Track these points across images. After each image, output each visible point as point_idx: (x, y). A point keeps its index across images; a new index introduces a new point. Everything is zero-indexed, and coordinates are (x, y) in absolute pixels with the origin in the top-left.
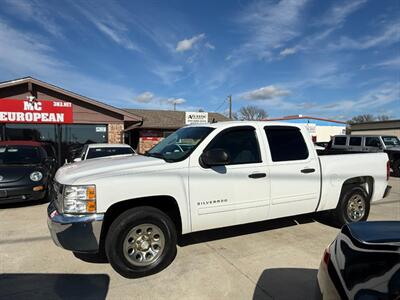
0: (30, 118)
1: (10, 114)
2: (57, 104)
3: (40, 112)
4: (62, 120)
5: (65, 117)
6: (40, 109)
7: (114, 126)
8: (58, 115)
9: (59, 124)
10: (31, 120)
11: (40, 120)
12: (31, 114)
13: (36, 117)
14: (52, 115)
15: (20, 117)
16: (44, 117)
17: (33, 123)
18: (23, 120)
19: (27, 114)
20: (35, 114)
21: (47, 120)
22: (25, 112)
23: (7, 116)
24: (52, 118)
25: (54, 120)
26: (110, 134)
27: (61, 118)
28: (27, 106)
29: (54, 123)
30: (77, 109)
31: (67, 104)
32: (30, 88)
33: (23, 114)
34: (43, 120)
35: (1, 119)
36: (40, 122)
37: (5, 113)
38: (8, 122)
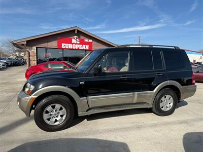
0: (74, 47)
1: (66, 44)
2: (86, 40)
3: (79, 44)
4: (88, 49)
5: (89, 47)
6: (79, 43)
9: (86, 50)
12: (75, 45)
13: (77, 47)
14: (84, 46)
15: (70, 46)
16: (80, 47)
17: (75, 49)
20: (77, 45)
22: (72, 44)
23: (65, 46)
25: (85, 48)
27: (87, 47)
28: (74, 41)
29: (83, 50)
30: (94, 43)
31: (90, 41)
32: (76, 32)
35: (63, 47)
36: (78, 49)
37: (64, 44)
38: (65, 49)
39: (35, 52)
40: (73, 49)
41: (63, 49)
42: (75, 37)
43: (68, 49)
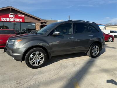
0: (11, 20)
1: (5, 18)
4: (21, 21)
6: (14, 17)
7: (38, 23)
8: (20, 19)
9: (20, 22)
10: (11, 21)
12: (11, 19)
13: (13, 20)
14: (18, 19)
15: (8, 19)
16: (15, 20)
18: (9, 21)
19: (10, 19)
20: (13, 19)
21: (16, 21)
22: (9, 18)
23: (4, 19)
24: (18, 20)
25: (19, 21)
26: (36, 26)
27: (21, 20)
28: (10, 16)
31: (23, 16)
32: (11, 10)
33: (9, 19)
34: (15, 21)
35: (2, 20)
37: (3, 18)
40: (10, 22)
41: (3, 22)
42: (11, 13)
43: (7, 21)
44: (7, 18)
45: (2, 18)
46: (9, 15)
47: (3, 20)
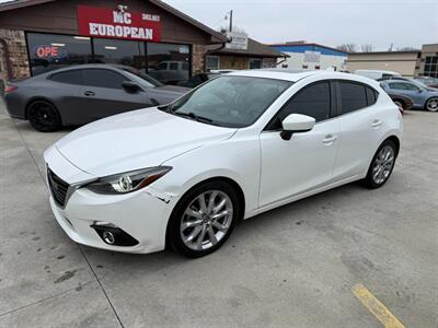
0: (120, 32)
1: (100, 25)
2: (146, 17)
3: (129, 26)
4: (151, 37)
5: (153, 34)
7: (199, 46)
8: (147, 30)
9: (146, 41)
10: (121, 35)
11: (130, 35)
12: (121, 28)
13: (126, 32)
14: (141, 30)
15: (110, 30)
16: (133, 32)
17: (122, 39)
18: (113, 34)
19: (117, 27)
20: (125, 28)
21: (137, 36)
22: (115, 25)
23: (97, 29)
24: (141, 34)
25: (143, 37)
26: (194, 57)
27: (149, 34)
28: (117, 17)
29: (140, 40)
31: (155, 18)
33: (113, 27)
34: (133, 36)
35: (92, 33)
36: (129, 38)
37: (96, 25)
38: (99, 37)
39: (24, 44)
40: (116, 38)
41: (92, 37)
42: (121, 7)
43: (106, 37)
44: (109, 26)
45: (91, 25)
46: (115, 13)
47: (96, 33)
